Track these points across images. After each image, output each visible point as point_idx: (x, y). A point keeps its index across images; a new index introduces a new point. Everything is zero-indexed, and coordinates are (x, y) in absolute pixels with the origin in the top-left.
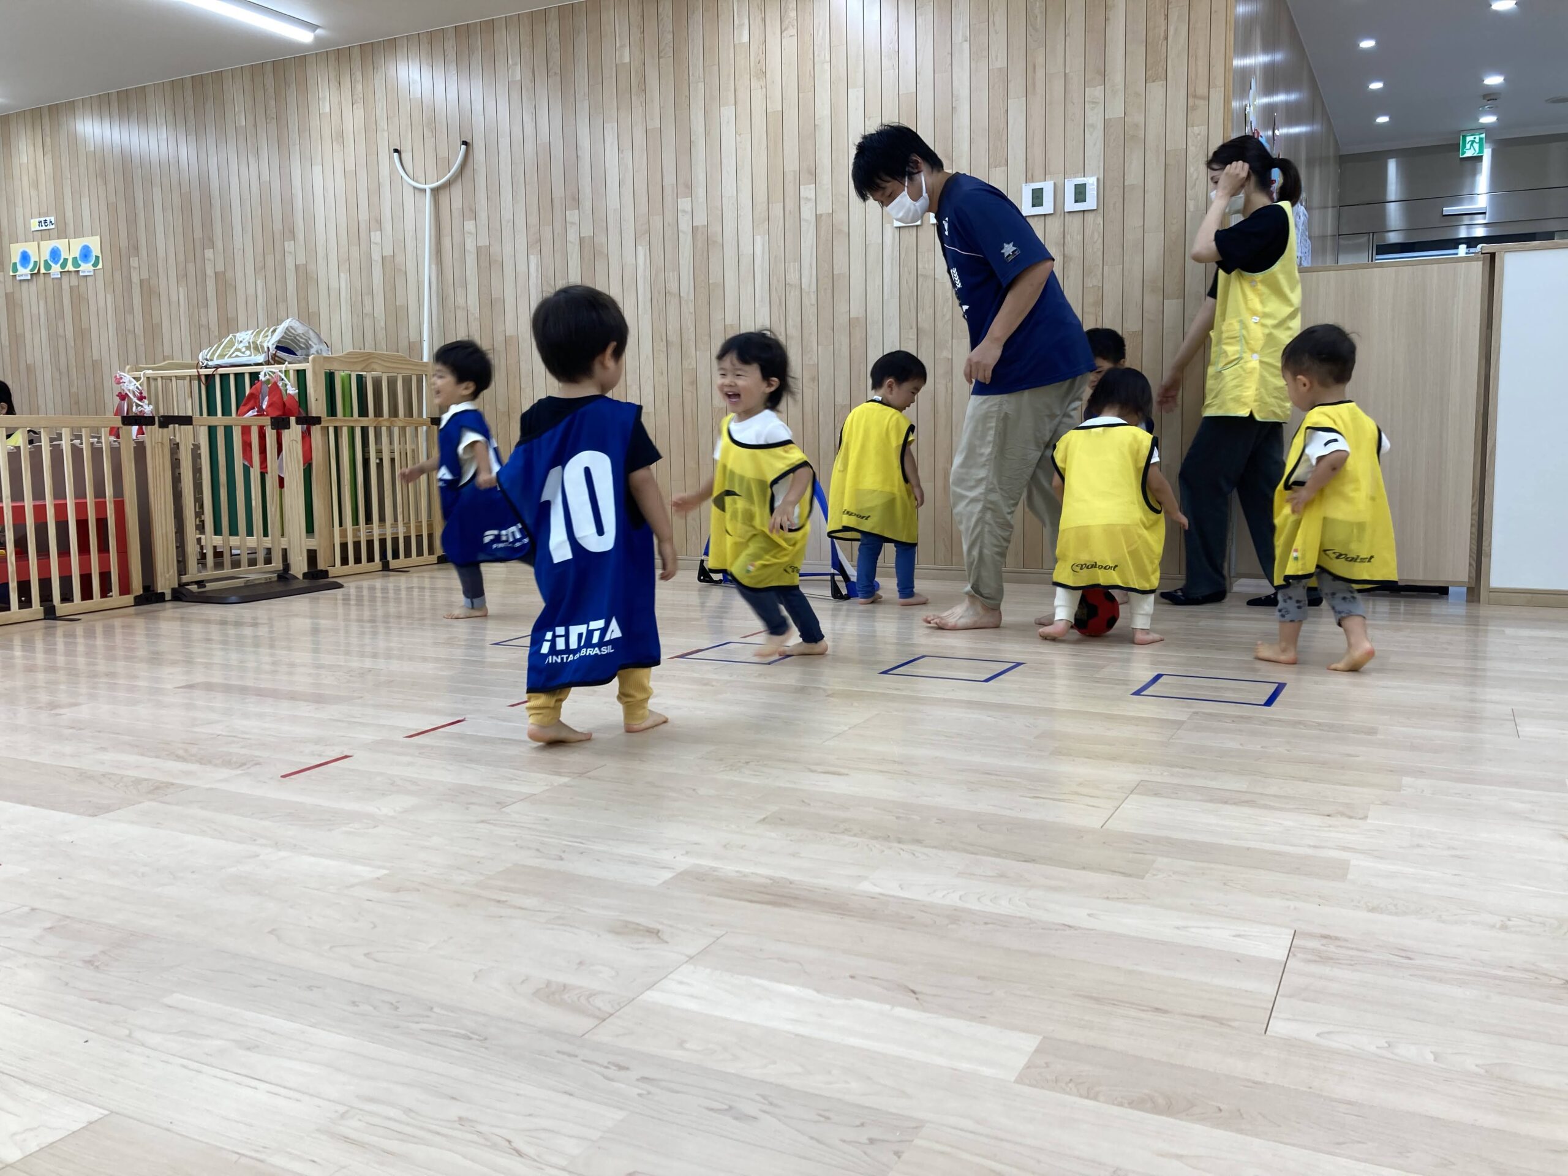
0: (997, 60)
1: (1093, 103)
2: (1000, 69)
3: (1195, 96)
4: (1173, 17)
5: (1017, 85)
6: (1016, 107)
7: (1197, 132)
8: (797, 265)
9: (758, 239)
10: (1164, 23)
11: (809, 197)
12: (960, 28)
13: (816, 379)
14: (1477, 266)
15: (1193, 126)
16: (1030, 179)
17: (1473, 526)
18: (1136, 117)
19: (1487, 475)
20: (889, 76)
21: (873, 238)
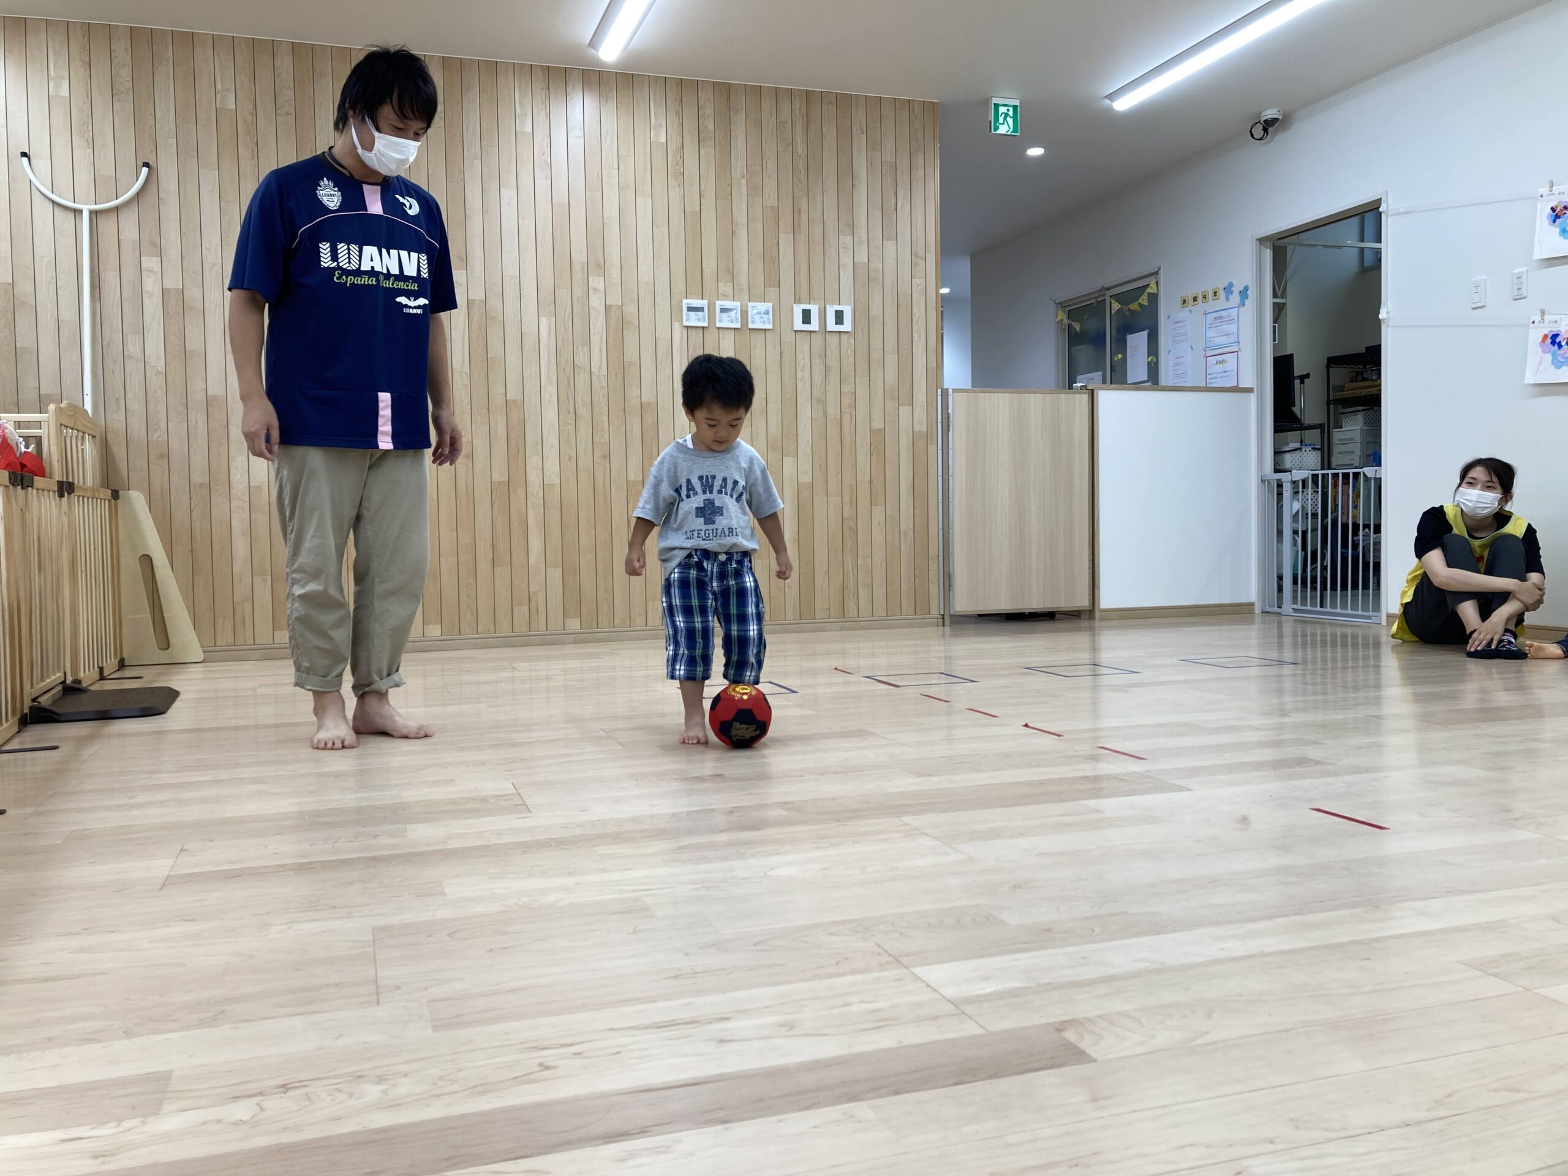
0: (769, 199)
1: (845, 248)
2: (772, 208)
3: (916, 256)
4: (900, 196)
5: (786, 223)
6: (786, 240)
7: (919, 283)
8: (586, 349)
9: (544, 321)
10: (894, 198)
11: (598, 287)
12: (739, 166)
13: (607, 457)
14: (1085, 398)
15: (915, 278)
16: (798, 301)
17: (1089, 568)
18: (876, 265)
19: (1096, 534)
20: (675, 193)
21: (663, 333)
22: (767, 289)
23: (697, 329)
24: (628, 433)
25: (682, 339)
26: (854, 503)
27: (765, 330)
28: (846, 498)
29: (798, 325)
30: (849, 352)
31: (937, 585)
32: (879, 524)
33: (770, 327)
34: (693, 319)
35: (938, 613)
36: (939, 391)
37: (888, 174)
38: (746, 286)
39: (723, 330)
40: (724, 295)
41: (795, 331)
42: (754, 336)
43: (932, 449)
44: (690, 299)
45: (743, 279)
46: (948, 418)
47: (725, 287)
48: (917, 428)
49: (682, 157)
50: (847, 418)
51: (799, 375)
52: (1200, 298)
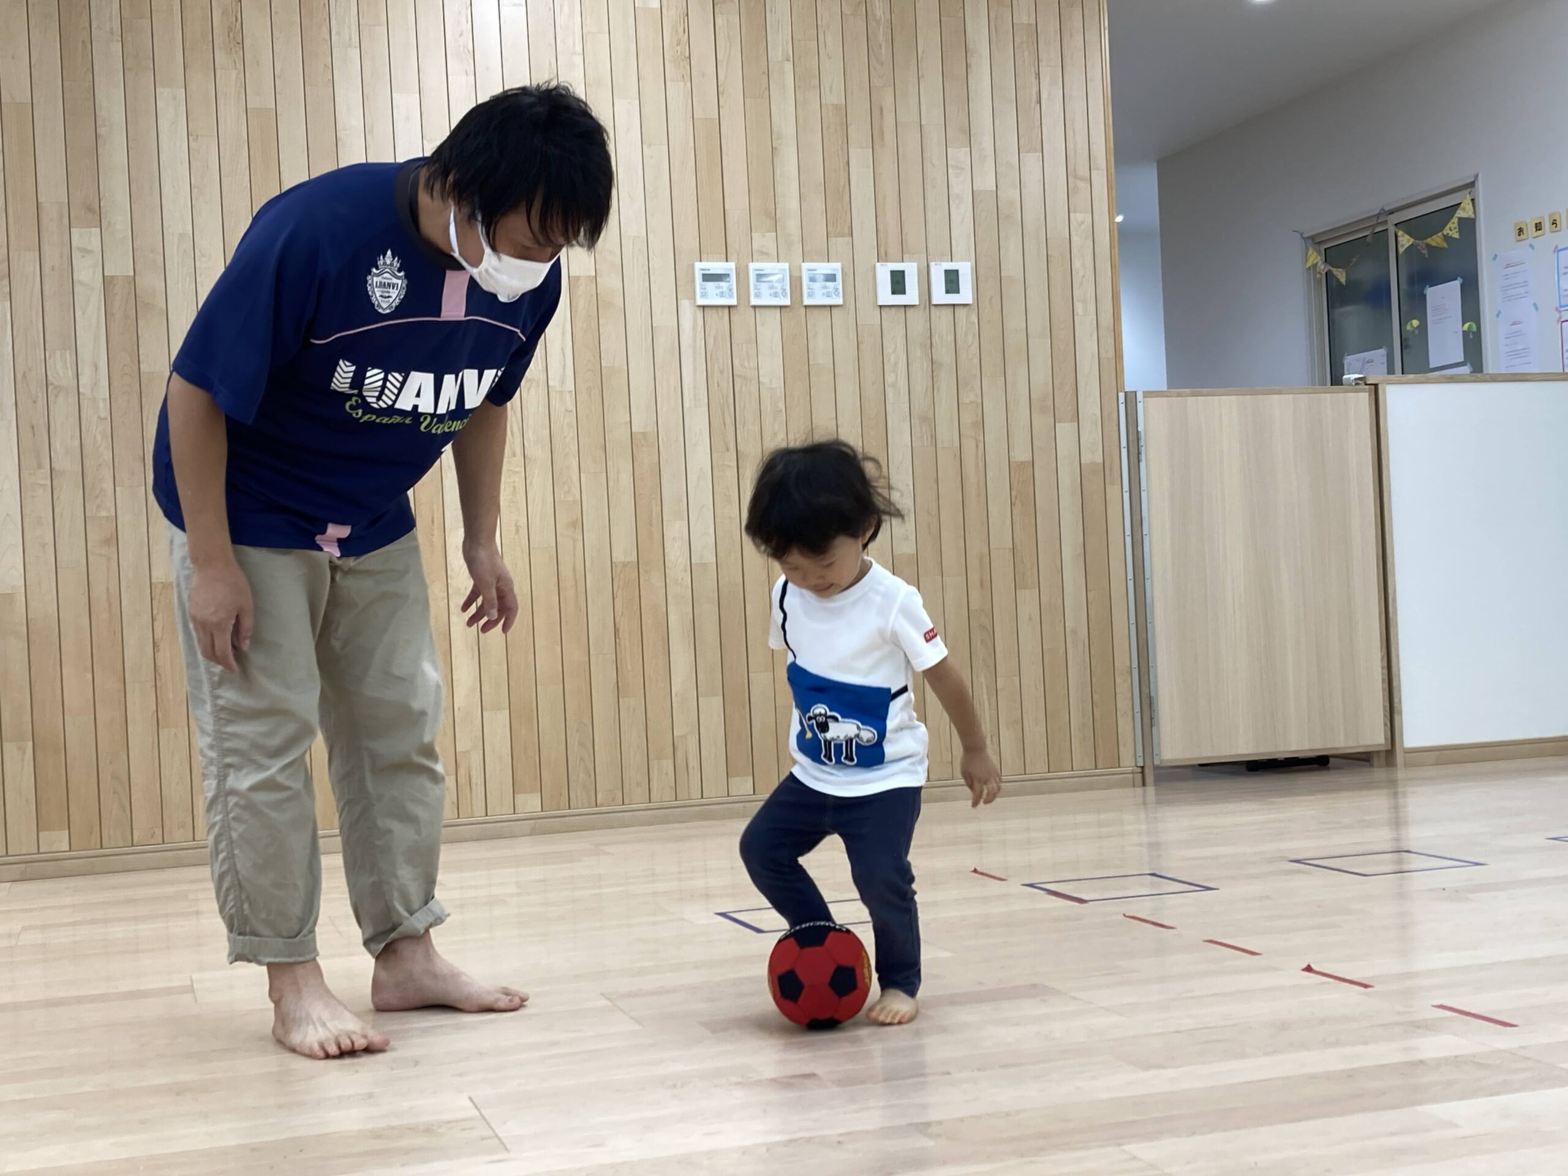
0: (831, 91)
1: (957, 168)
2: (836, 107)
3: (1076, 177)
4: (1046, 79)
5: (859, 130)
6: (860, 158)
7: (1081, 220)
10: (1035, 82)
12: (780, 43)
13: (578, 524)
14: (1364, 398)
15: (1075, 212)
16: (882, 257)
17: (1383, 681)
18: (1010, 193)
19: (1392, 624)
20: (677, 91)
21: (664, 319)
22: (832, 240)
23: (720, 310)
24: (611, 484)
25: (694, 328)
26: (988, 585)
27: (831, 307)
28: (974, 578)
29: (886, 296)
30: (970, 337)
31: (1130, 717)
32: (1030, 619)
33: (840, 301)
34: (713, 295)
35: (1133, 764)
36: (1122, 396)
37: (1025, 45)
38: (797, 238)
39: (763, 311)
40: (762, 253)
41: (881, 307)
42: (814, 315)
43: (1113, 491)
44: (707, 261)
45: (792, 226)
46: (1138, 439)
47: (764, 240)
48: (1086, 458)
49: (687, 31)
50: (969, 446)
51: (890, 379)
52: (1547, 225)
